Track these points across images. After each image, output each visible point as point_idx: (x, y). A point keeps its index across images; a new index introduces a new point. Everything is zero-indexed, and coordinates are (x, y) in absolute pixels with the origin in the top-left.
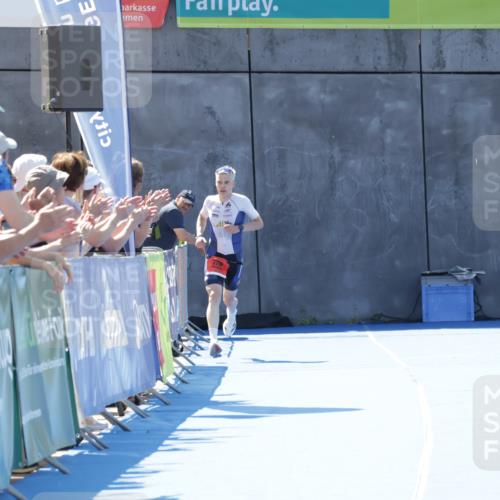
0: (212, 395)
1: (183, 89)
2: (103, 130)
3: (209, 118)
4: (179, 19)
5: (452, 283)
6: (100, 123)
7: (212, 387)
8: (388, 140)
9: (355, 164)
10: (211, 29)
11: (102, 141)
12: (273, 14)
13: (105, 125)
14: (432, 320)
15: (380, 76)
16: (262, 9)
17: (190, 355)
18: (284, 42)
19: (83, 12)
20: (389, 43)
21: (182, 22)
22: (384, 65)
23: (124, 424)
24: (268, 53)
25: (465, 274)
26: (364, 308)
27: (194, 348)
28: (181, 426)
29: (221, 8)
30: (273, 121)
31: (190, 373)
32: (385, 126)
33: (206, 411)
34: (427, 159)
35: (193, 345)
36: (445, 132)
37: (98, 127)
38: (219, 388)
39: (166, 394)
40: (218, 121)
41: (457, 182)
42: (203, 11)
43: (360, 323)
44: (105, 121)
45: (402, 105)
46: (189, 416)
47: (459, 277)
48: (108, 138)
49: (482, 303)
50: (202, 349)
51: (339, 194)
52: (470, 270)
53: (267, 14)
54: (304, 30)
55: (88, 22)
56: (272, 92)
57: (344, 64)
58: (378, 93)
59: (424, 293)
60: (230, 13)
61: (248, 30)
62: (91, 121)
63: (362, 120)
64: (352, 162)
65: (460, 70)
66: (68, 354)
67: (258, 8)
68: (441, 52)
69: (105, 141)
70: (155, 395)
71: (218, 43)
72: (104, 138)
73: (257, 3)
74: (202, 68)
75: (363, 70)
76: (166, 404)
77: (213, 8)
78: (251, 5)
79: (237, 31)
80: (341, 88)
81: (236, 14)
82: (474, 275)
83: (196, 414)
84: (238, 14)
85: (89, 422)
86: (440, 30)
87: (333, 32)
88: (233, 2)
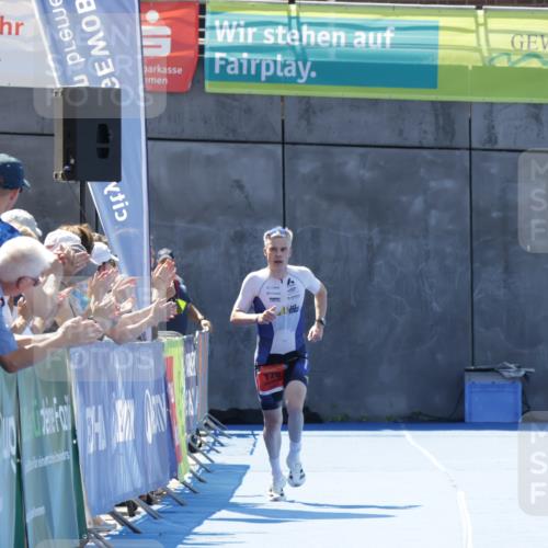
0: (232, 496)
1: (209, 160)
2: (118, 202)
3: (237, 192)
4: (207, 83)
5: (498, 381)
6: (115, 194)
7: (233, 487)
8: (433, 221)
9: (396, 247)
10: (242, 96)
11: (116, 214)
12: (310, 81)
13: (121, 197)
14: (475, 420)
15: (425, 152)
16: (299, 75)
17: (208, 451)
18: (321, 111)
20: (436, 116)
21: (211, 87)
22: (430, 140)
23: (134, 525)
24: (304, 123)
25: (513, 371)
26: (401, 405)
27: (214, 444)
28: (197, 530)
29: (253, 72)
30: (307, 198)
31: (208, 471)
32: (429, 207)
33: (224, 513)
34: (475, 244)
35: (212, 440)
36: (495, 215)
37: (113, 199)
38: (240, 488)
39: (182, 493)
40: (247, 197)
41: (507, 270)
42: (234, 75)
43: (396, 422)
44: (122, 192)
45: (449, 184)
46: (206, 518)
47: (506, 374)
48: (124, 211)
49: (530, 403)
50: (222, 445)
51: (377, 279)
52: (519, 367)
53: (303, 80)
54: (344, 99)
56: (306, 165)
57: (387, 137)
58: (422, 170)
59: (467, 391)
60: (263, 79)
61: (282, 98)
62: (106, 192)
63: (404, 199)
64: (392, 246)
65: (513, 147)
66: (76, 447)
67: (294, 74)
68: (493, 127)
69: (121, 215)
70: (170, 495)
71: (249, 111)
72: (120, 211)
73: (293, 68)
74: (231, 137)
75: (408, 143)
76: (182, 505)
77: (245, 72)
78: (286, 70)
79: (271, 97)
80: (382, 163)
81: (270, 80)
82: (523, 373)
83: (214, 516)
84: (273, 79)
85: (97, 522)
86: (492, 104)
87: (374, 103)
88: (268, 66)
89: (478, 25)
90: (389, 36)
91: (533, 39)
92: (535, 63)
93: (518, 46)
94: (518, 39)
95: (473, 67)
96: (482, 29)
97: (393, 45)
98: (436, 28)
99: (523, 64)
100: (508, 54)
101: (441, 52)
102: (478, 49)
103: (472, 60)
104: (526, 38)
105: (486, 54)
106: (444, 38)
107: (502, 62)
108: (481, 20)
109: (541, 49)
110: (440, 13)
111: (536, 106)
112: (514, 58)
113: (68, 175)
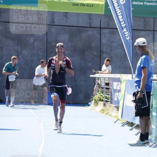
8: (36, 45)
9: (25, 52)
12: (1, 3)
18: (4, 12)
32: (35, 41)
34: (48, 52)
36: (54, 44)
63: (28, 38)
65: (59, 25)
68: (54, 19)
86: (53, 12)
95: (48, 1)
111: (66, 13)
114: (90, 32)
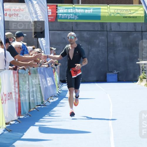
0: (66, 96)
1: (59, 34)
3: (64, 40)
5: (113, 74)
6: (43, 40)
7: (66, 94)
8: (100, 45)
9: (94, 49)
10: (64, 22)
12: (77, 19)
13: (44, 41)
14: (109, 81)
15: (98, 32)
16: (75, 18)
17: (60, 88)
18: (79, 24)
19: (39, 18)
20: (101, 25)
21: (59, 20)
22: (99, 29)
24: (76, 27)
26: (95, 79)
29: (67, 17)
32: (100, 42)
34: (108, 48)
36: (112, 43)
40: (66, 41)
41: (114, 53)
42: (63, 18)
43: (94, 82)
45: (103, 38)
46: (62, 100)
47: (114, 72)
48: (45, 44)
49: (119, 78)
50: (62, 87)
51: (90, 55)
53: (76, 19)
55: (41, 20)
57: (91, 29)
58: (98, 35)
59: (107, 75)
61: (72, 22)
62: (41, 40)
63: (95, 41)
65: (115, 31)
66: (40, 87)
67: (74, 18)
68: (111, 27)
69: (44, 44)
71: (66, 25)
73: (74, 17)
74: (63, 30)
75: (96, 30)
77: (65, 17)
79: (70, 22)
80: (91, 34)
81: (70, 19)
82: (117, 72)
86: (111, 23)
87: (89, 23)
88: (69, 16)
89: (108, 8)
90: (92, 10)
91: (118, 10)
92: (119, 15)
93: (115, 12)
94: (115, 10)
96: (109, 9)
97: (92, 12)
98: (100, 9)
99: (116, 15)
100: (113, 13)
101: (101, 13)
102: (108, 13)
103: (107, 15)
104: (117, 10)
105: (109, 13)
106: (102, 10)
107: (112, 15)
108: (109, 7)
109: (120, 12)
110: (101, 6)
111: (119, 23)
112: (115, 14)
113: (35, 37)
114: (135, 35)
